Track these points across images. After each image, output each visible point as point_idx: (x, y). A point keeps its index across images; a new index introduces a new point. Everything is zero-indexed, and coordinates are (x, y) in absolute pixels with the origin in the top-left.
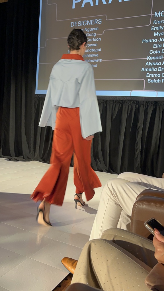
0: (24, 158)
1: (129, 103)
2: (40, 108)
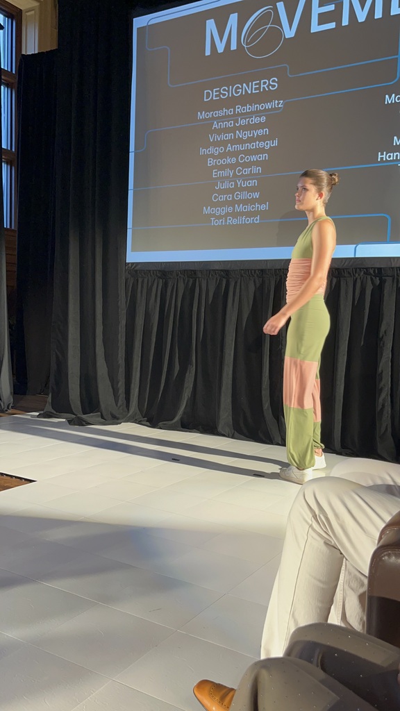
0: (102, 417)
1: (357, 275)
2: (139, 295)
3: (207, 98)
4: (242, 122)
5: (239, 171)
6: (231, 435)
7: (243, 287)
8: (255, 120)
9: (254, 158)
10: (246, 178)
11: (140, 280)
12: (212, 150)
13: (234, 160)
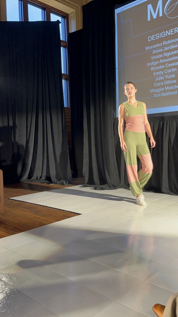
0: (109, 187)
3: (150, 40)
4: (166, 49)
5: (166, 71)
6: (168, 193)
7: (170, 124)
8: (172, 47)
9: (173, 64)
10: (169, 74)
12: (153, 63)
13: (163, 66)
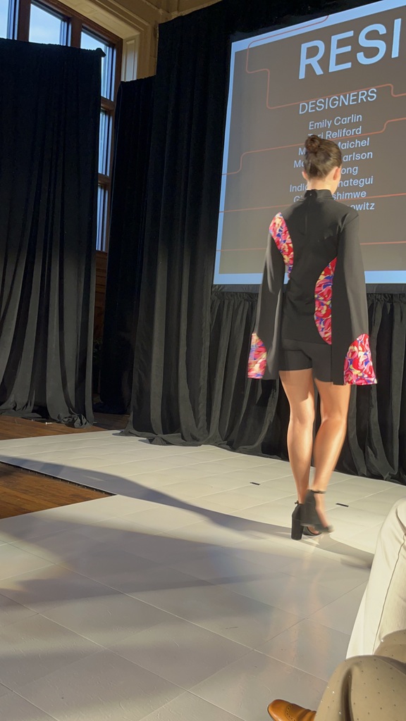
0: (183, 438)
2: (224, 317)
3: (303, 111)
11: (226, 302)
